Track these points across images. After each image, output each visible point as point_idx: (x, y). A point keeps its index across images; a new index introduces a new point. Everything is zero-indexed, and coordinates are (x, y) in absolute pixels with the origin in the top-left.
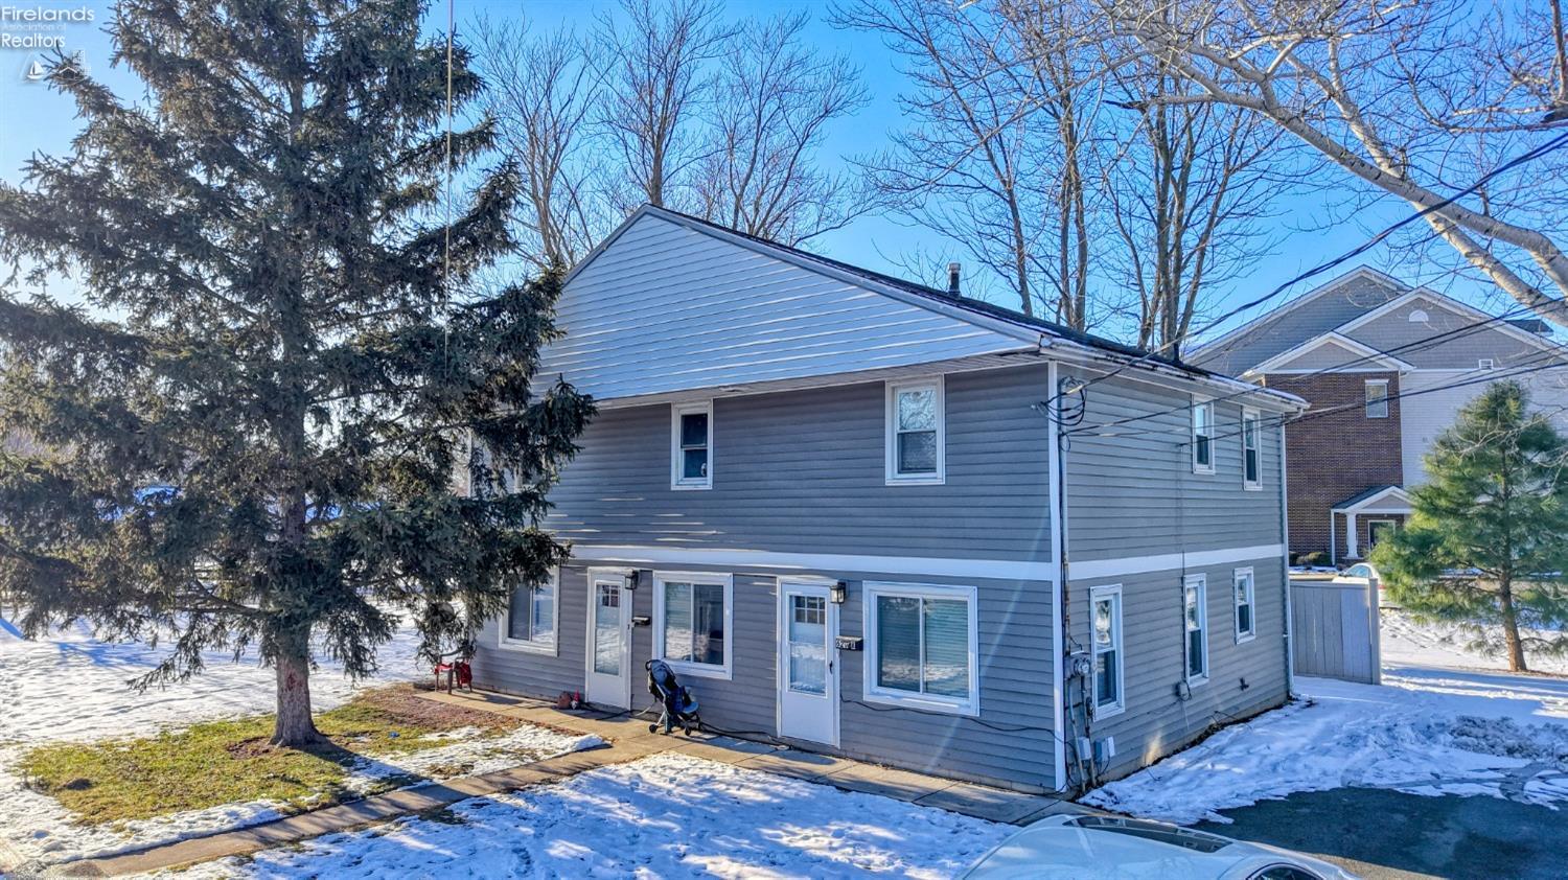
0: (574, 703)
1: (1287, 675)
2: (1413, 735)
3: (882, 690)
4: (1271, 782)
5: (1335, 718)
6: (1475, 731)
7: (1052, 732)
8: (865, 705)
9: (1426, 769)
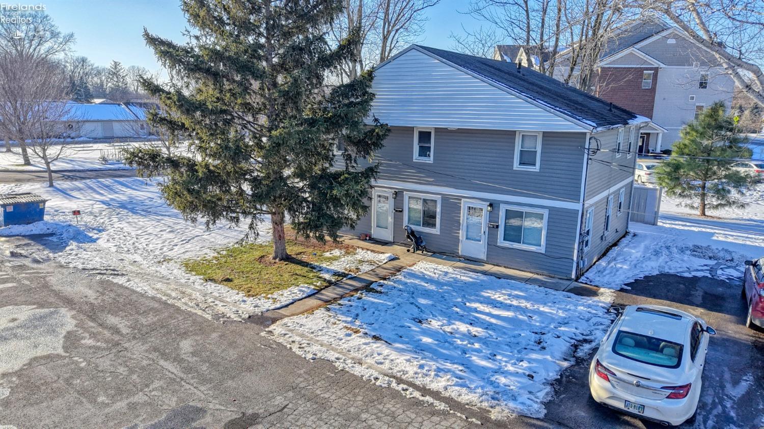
0: (368, 238)
1: (628, 221)
2: (676, 251)
3: (505, 242)
4: (636, 272)
5: (647, 242)
6: (699, 250)
7: (573, 260)
8: (498, 247)
9: (685, 265)
